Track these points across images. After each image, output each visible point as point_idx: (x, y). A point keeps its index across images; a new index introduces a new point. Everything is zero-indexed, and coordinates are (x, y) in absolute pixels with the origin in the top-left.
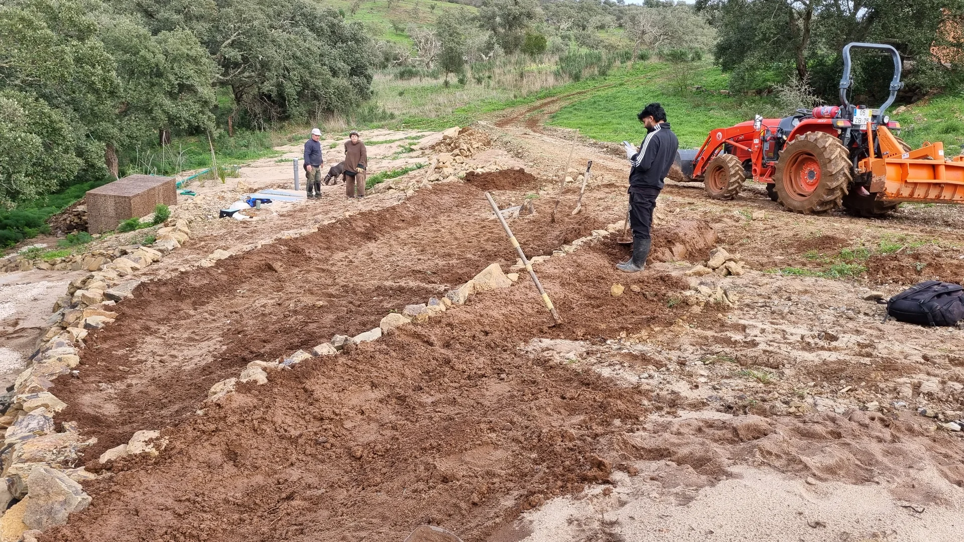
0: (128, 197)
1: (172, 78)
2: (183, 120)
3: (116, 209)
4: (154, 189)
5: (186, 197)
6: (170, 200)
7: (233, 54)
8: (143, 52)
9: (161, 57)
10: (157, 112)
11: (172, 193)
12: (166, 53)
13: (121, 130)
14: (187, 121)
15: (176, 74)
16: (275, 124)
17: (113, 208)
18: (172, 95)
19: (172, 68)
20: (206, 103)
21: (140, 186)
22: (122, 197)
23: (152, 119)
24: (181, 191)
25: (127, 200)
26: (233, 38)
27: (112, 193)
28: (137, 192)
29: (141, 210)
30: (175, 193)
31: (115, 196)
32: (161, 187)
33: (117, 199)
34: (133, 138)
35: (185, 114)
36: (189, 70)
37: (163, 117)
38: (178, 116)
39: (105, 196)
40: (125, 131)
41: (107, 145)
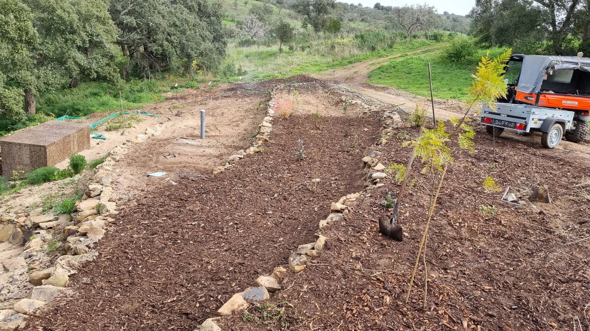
0: (43, 146)
1: (83, 34)
2: (93, 71)
3: (31, 157)
4: (69, 136)
5: (98, 141)
6: (83, 145)
7: (129, 20)
8: (59, 12)
9: (75, 17)
10: (70, 64)
11: (86, 139)
12: (79, 13)
13: (38, 78)
14: (96, 72)
15: (88, 32)
16: (159, 75)
17: (28, 156)
18: (84, 50)
19: (85, 27)
20: (112, 58)
21: (56, 133)
22: (38, 146)
23: (66, 69)
24: (93, 135)
25: (42, 149)
26: (129, 8)
27: (27, 142)
28: (53, 140)
29: (56, 157)
30: (88, 138)
31: (30, 145)
32: (76, 134)
33: (32, 147)
34: (49, 85)
35: (94, 66)
36: (100, 29)
37: (76, 68)
38: (89, 67)
39: (20, 144)
40: (42, 79)
41: (26, 91)
